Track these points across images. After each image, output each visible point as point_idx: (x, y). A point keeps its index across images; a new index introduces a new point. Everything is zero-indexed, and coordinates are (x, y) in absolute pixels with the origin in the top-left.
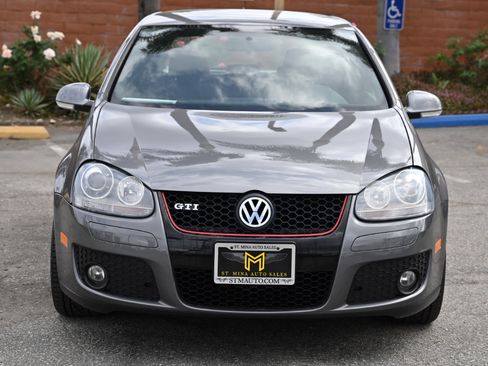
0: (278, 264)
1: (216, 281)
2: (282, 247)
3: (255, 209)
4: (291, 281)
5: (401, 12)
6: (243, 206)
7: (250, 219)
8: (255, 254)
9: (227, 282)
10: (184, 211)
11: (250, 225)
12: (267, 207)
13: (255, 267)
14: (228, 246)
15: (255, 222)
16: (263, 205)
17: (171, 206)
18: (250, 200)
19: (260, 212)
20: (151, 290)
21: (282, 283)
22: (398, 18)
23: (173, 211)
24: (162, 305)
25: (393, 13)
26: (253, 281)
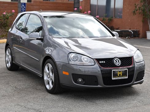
0: (124, 74)
1: (113, 79)
2: (125, 70)
3: (118, 61)
4: (127, 77)
5: (25, 7)
6: (115, 61)
7: (117, 64)
8: (120, 72)
9: (115, 79)
10: (102, 63)
11: (117, 65)
12: (120, 61)
13: (120, 75)
14: (114, 70)
15: (118, 64)
16: (119, 60)
17: (99, 62)
18: (116, 59)
19: (119, 62)
20: (97, 83)
21: (125, 78)
22: (24, 8)
23: (99, 63)
24: (99, 86)
25: (23, 7)
26: (120, 78)
